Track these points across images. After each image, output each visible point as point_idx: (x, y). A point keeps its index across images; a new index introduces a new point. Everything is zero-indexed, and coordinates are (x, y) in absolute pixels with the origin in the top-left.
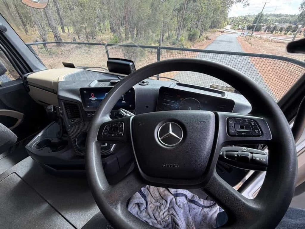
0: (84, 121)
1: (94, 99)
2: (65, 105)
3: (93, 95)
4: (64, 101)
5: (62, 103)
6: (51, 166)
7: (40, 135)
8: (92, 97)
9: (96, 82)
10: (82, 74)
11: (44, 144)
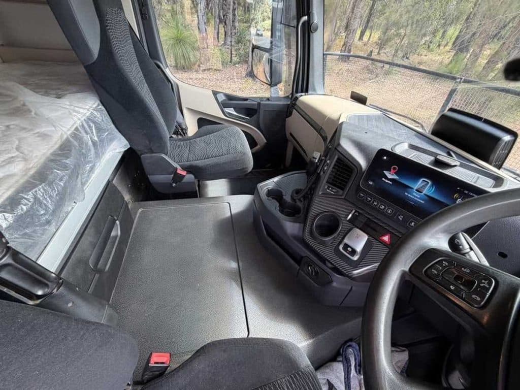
0: (345, 199)
1: (390, 176)
2: (337, 161)
3: (394, 169)
4: (339, 154)
5: (336, 157)
6: (266, 226)
7: (276, 179)
8: (390, 171)
9: (405, 146)
10: (376, 120)
11: (275, 194)
